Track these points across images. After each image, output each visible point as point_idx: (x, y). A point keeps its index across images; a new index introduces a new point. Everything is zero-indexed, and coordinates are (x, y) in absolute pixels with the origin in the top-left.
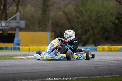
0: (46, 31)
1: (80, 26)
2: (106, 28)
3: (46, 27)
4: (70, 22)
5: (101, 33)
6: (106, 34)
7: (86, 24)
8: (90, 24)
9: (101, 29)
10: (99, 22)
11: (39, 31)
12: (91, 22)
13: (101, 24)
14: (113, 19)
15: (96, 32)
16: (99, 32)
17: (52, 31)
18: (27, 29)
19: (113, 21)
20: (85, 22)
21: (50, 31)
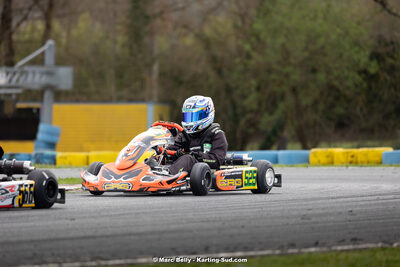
0: (142, 100)
1: (254, 82)
2: (338, 90)
3: (143, 86)
4: (219, 72)
5: (321, 107)
6: (340, 110)
7: (273, 76)
8: (287, 76)
9: (321, 94)
10: (314, 71)
11: (120, 100)
12: (288, 69)
13: (321, 77)
14: (363, 58)
15: (306, 101)
16: (316, 103)
17: (162, 101)
18: (80, 93)
19: (362, 66)
20: (270, 71)
21: (156, 99)
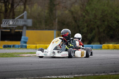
0: (53, 29)
1: (86, 24)
2: (111, 27)
3: (53, 25)
4: (76, 21)
5: (106, 32)
6: (111, 33)
7: (92, 23)
8: (96, 23)
9: (106, 28)
10: (104, 21)
11: (46, 29)
12: (96, 21)
13: (106, 23)
14: (118, 18)
15: (101, 30)
16: (104, 31)
18: (34, 27)
19: (118, 20)
20: (91, 21)
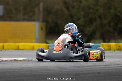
0: (34, 20)
1: (82, 13)
3: (34, 14)
4: (68, 8)
5: (112, 24)
7: (91, 11)
8: (97, 10)
9: (112, 18)
10: (109, 8)
11: (24, 20)
12: (98, 8)
13: (112, 11)
15: (105, 22)
16: (110, 22)
20: (90, 8)
21: (41, 20)
